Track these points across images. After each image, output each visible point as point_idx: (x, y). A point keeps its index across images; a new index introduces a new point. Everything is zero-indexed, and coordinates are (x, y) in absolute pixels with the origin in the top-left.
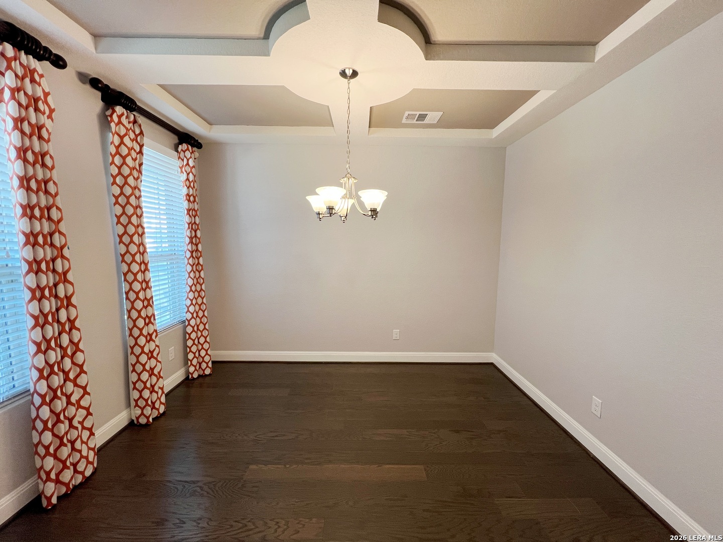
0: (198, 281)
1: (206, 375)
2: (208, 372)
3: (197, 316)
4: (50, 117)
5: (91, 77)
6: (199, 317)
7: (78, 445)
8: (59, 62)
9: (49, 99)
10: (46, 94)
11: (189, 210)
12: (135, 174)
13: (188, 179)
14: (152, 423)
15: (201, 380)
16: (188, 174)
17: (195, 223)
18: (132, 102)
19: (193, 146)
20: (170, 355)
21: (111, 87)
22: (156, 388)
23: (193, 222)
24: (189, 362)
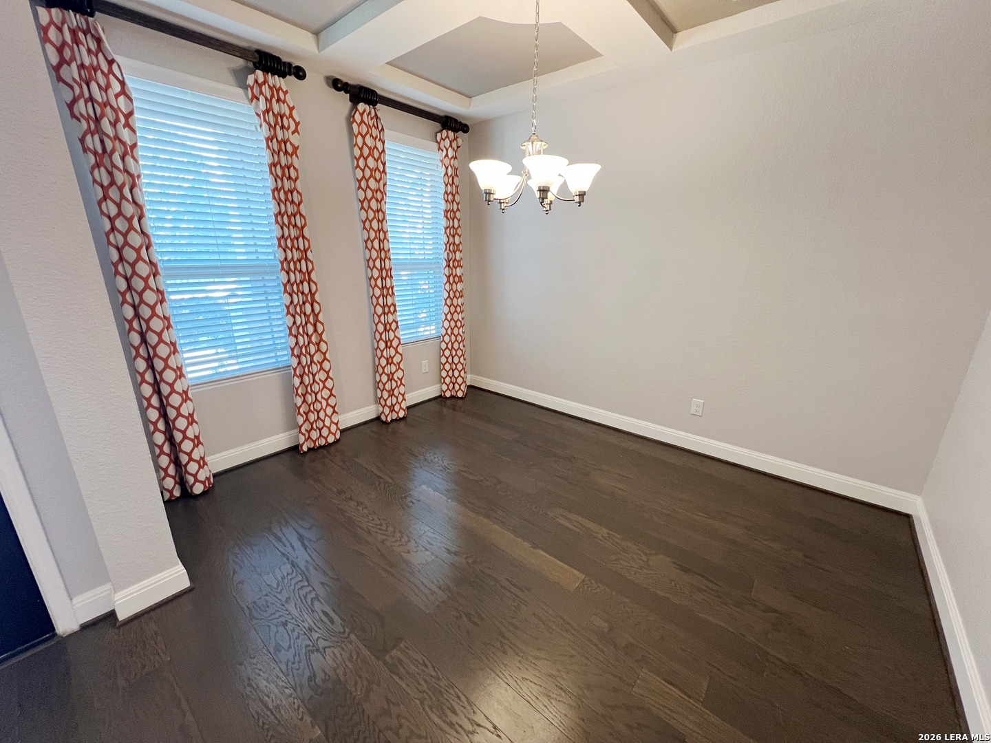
0: (453, 295)
1: (458, 398)
2: (460, 394)
3: (452, 333)
4: (296, 131)
5: (333, 78)
6: (454, 335)
7: (322, 414)
8: (300, 73)
9: (294, 113)
10: (291, 109)
11: (446, 211)
12: (378, 175)
13: (446, 174)
14: (389, 423)
15: (453, 401)
16: (447, 168)
17: (453, 227)
18: (373, 93)
19: (455, 130)
20: (423, 368)
21: (351, 82)
22: (396, 392)
23: (451, 225)
24: (442, 380)
